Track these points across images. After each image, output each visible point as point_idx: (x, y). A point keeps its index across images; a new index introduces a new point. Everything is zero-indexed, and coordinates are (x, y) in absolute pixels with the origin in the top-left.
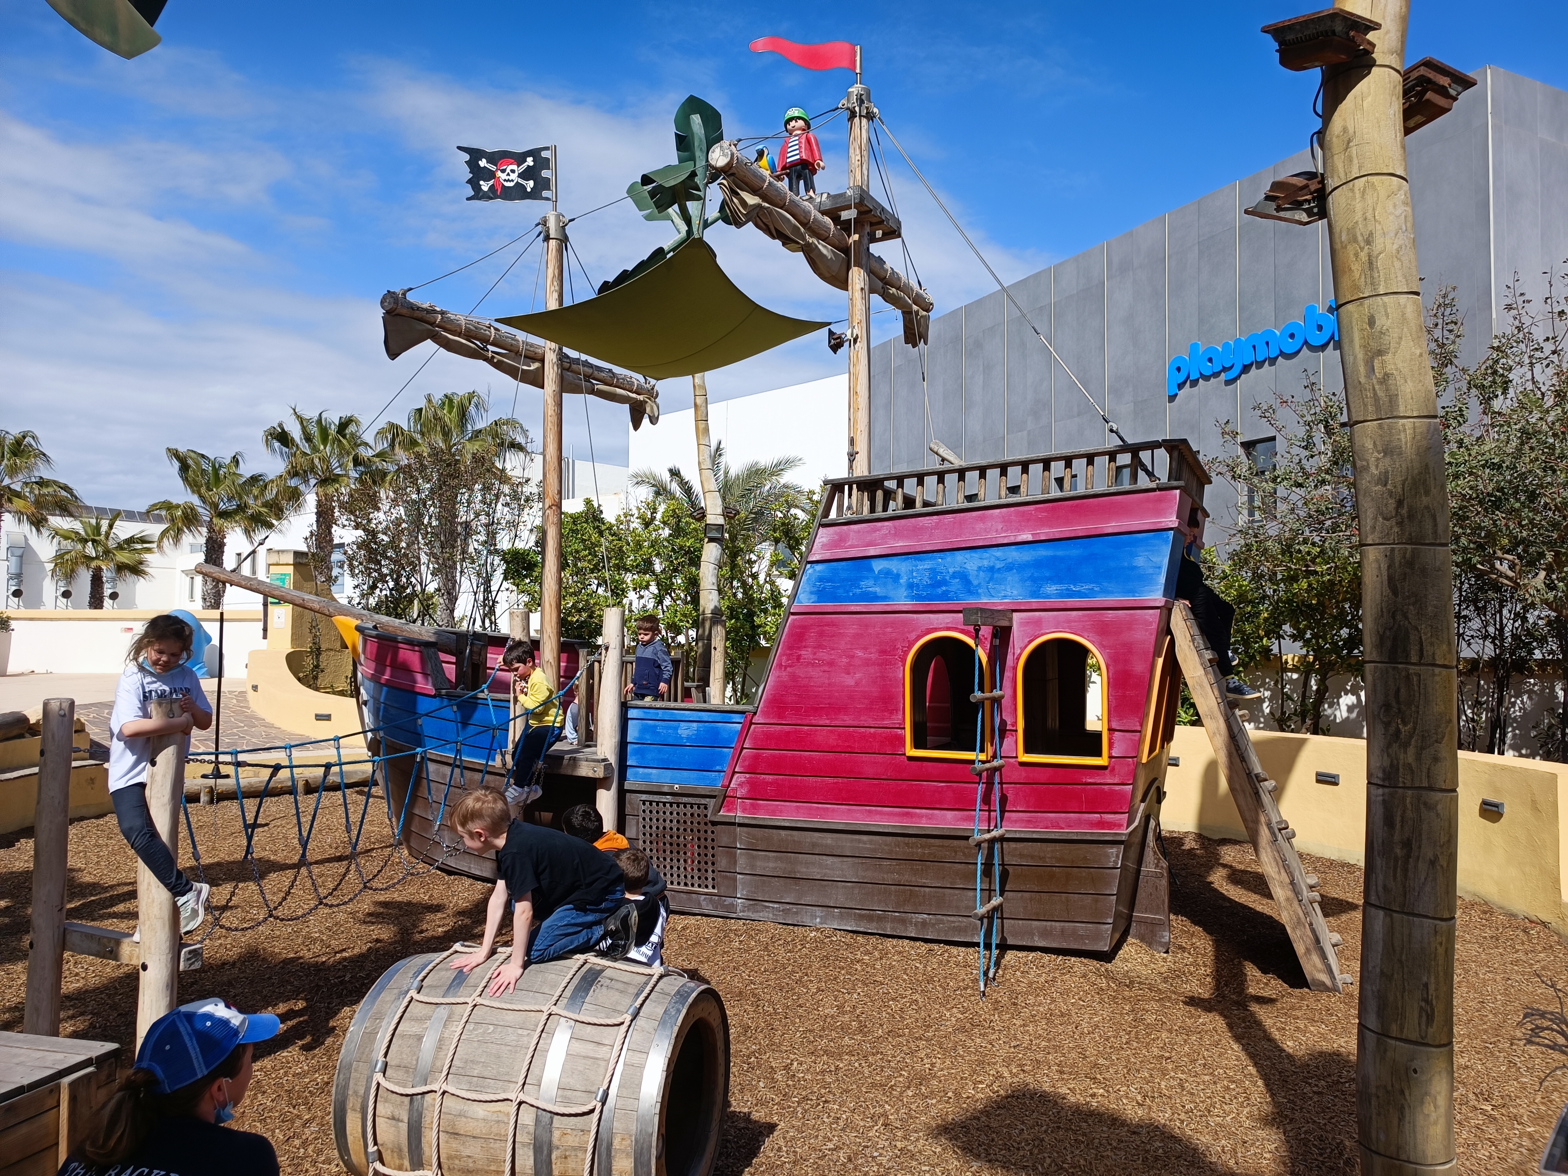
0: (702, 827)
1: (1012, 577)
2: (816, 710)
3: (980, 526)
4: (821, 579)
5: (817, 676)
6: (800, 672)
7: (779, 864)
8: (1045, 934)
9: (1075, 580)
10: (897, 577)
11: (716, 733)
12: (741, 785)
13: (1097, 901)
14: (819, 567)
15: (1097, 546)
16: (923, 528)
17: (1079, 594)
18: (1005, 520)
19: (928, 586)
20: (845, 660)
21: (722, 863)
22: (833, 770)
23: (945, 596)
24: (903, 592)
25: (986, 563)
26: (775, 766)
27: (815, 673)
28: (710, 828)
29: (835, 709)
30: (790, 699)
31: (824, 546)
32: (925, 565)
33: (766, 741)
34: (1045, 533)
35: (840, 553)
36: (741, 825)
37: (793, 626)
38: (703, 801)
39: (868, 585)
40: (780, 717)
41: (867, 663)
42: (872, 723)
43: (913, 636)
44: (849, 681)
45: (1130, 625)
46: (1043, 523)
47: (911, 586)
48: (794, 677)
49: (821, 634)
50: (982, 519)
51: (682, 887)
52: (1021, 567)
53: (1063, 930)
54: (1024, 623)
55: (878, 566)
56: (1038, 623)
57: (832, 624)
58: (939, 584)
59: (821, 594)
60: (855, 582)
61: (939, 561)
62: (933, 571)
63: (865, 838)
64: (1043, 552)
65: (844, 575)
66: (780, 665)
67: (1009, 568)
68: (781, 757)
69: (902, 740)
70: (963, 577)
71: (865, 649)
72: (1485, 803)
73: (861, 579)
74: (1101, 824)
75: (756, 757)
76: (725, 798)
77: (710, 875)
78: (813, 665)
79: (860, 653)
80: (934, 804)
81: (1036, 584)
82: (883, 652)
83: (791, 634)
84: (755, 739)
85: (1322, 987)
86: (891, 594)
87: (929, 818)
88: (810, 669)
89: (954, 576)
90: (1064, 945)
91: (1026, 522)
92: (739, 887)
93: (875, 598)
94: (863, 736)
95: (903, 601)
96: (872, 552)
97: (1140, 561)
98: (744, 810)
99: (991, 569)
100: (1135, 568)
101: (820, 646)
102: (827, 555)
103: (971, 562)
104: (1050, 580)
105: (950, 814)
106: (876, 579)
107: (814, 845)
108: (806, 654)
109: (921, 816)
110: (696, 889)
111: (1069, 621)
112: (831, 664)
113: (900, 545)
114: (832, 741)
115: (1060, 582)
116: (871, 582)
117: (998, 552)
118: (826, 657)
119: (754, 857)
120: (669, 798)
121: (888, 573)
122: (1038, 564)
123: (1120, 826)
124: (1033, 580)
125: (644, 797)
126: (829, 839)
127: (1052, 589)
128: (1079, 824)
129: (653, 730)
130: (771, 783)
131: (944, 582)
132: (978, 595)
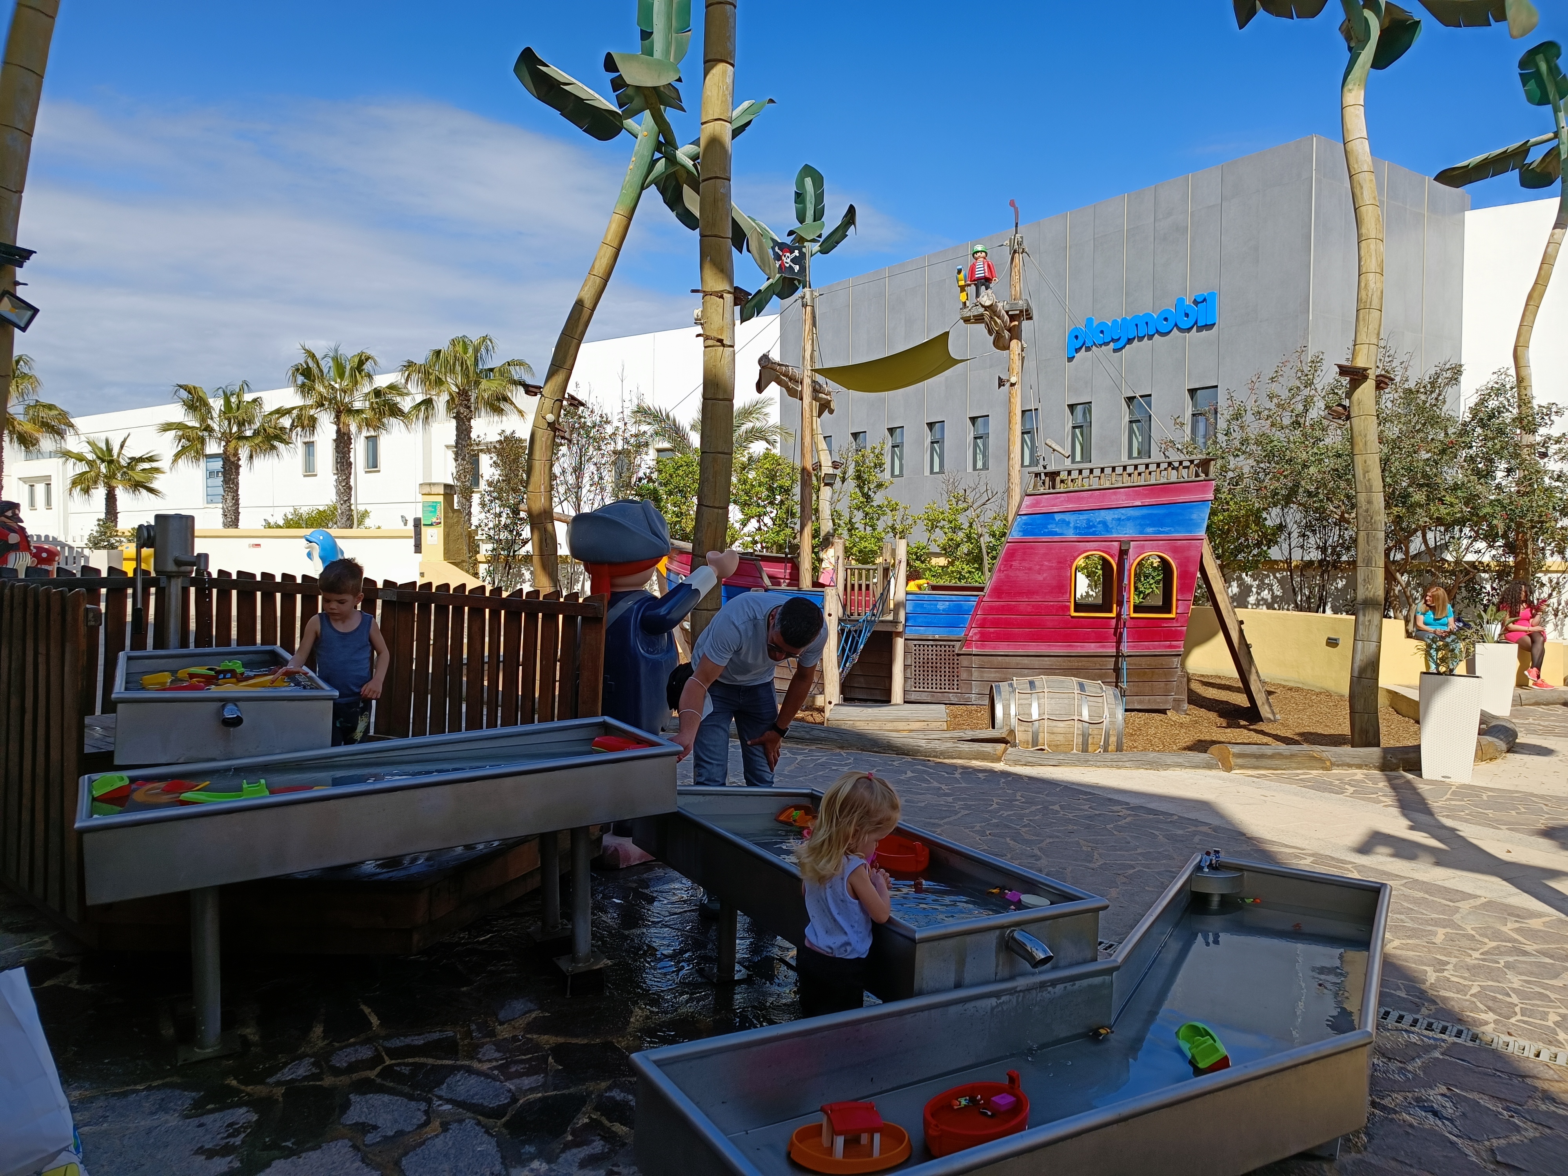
0: (951, 657)
1: (1130, 524)
2: (1021, 594)
3: (1114, 497)
4: (1025, 524)
5: (1021, 576)
6: (1011, 573)
7: (997, 675)
8: (1140, 702)
9: (1162, 526)
10: (1069, 523)
11: (960, 606)
12: (975, 634)
13: (1166, 685)
14: (1024, 518)
15: (1173, 509)
16: (1083, 498)
17: (1163, 532)
18: (1127, 494)
19: (1085, 528)
20: (1038, 567)
21: (964, 675)
22: (1029, 624)
23: (1094, 533)
24: (1072, 531)
25: (1116, 516)
26: (996, 623)
27: (1018, 573)
28: (956, 657)
29: (1030, 593)
30: (1005, 588)
31: (1027, 507)
32: (1084, 517)
33: (991, 610)
34: (1147, 501)
35: (1037, 510)
36: (975, 655)
37: (1008, 549)
38: (952, 643)
39: (1052, 527)
40: (999, 598)
41: (1051, 568)
42: (1051, 599)
43: (1076, 554)
44: (1040, 578)
45: (1188, 548)
46: (1146, 496)
47: (1076, 528)
48: (1007, 576)
49: (1024, 553)
50: (1115, 493)
51: (938, 690)
52: (1135, 519)
53: (1149, 700)
54: (1136, 547)
55: (1058, 517)
56: (1143, 547)
57: (1032, 548)
58: (1091, 527)
59: (1025, 532)
60: (1045, 526)
61: (1091, 515)
62: (1088, 520)
63: (1046, 659)
64: (1145, 511)
65: (1039, 522)
66: (1000, 570)
67: (1129, 519)
68: (999, 619)
69: (1068, 608)
70: (1104, 523)
71: (1049, 561)
72: (1329, 639)
73: (1049, 524)
74: (1170, 647)
75: (984, 619)
76: (966, 642)
77: (955, 683)
78: (1019, 570)
79: (1046, 563)
80: (1085, 639)
81: (1142, 528)
82: (1059, 562)
83: (1006, 554)
84: (984, 609)
85: (1270, 720)
86: (1065, 532)
87: (1081, 647)
88: (1017, 572)
89: (1099, 523)
90: (1150, 707)
91: (1138, 495)
92: (974, 688)
93: (1056, 534)
94: (1047, 606)
95: (1071, 535)
96: (1055, 509)
97: (1194, 516)
98: (977, 648)
99: (1119, 519)
100: (1192, 520)
101: (1024, 560)
102: (1030, 511)
103: (1108, 516)
104: (1150, 525)
105: (1093, 645)
106: (1057, 524)
107: (1017, 664)
108: (1015, 564)
109: (1077, 646)
110: (947, 690)
111: (1158, 546)
112: (1030, 569)
113: (1070, 506)
114: (1029, 609)
115: (1154, 527)
116: (1054, 526)
117: (1123, 511)
118: (1027, 565)
119: (982, 672)
120: (931, 643)
121: (1063, 521)
122: (1143, 517)
123: (1180, 647)
124: (1141, 525)
125: (916, 642)
126: (1026, 660)
127: (1150, 530)
128: (1159, 647)
129: (922, 606)
130: (993, 633)
131: (1094, 526)
132: (1111, 533)
